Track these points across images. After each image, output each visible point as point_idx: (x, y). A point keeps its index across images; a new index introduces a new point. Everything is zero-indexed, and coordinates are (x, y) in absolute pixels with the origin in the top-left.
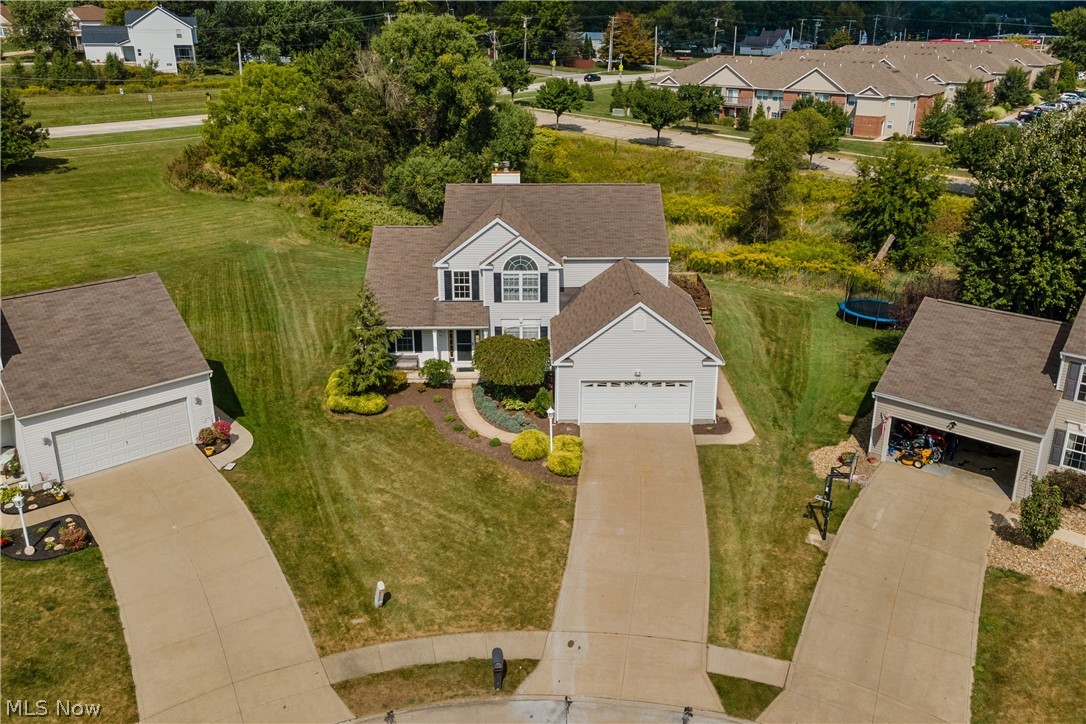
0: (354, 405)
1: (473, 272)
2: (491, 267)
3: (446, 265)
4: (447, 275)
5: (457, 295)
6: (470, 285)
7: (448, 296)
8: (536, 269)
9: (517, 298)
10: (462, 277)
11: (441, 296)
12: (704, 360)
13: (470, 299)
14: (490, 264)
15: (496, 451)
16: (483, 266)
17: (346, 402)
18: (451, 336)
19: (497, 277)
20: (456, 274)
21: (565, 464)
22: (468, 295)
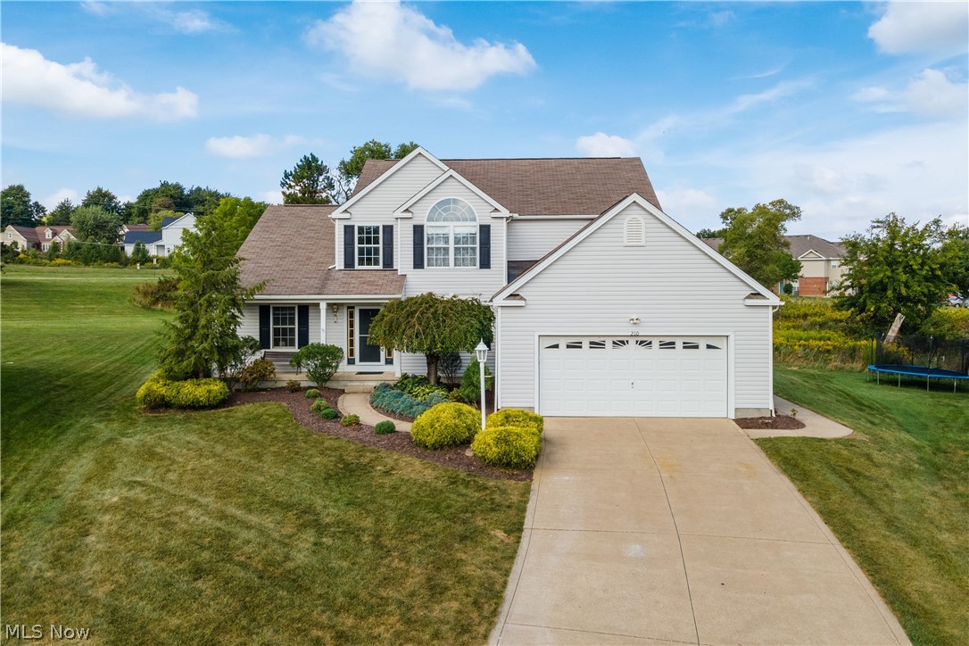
0: (174, 393)
1: (384, 226)
2: (409, 215)
3: (347, 216)
4: (349, 230)
5: (361, 262)
6: (381, 246)
7: (349, 263)
8: (474, 220)
9: (445, 262)
10: (369, 235)
11: (339, 263)
12: (748, 297)
13: (380, 267)
14: (407, 210)
15: (385, 440)
16: (399, 214)
17: (161, 389)
18: (351, 315)
19: (418, 230)
20: (361, 230)
21: (506, 442)
22: (376, 263)
